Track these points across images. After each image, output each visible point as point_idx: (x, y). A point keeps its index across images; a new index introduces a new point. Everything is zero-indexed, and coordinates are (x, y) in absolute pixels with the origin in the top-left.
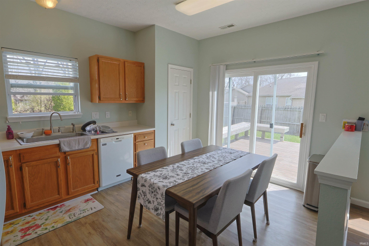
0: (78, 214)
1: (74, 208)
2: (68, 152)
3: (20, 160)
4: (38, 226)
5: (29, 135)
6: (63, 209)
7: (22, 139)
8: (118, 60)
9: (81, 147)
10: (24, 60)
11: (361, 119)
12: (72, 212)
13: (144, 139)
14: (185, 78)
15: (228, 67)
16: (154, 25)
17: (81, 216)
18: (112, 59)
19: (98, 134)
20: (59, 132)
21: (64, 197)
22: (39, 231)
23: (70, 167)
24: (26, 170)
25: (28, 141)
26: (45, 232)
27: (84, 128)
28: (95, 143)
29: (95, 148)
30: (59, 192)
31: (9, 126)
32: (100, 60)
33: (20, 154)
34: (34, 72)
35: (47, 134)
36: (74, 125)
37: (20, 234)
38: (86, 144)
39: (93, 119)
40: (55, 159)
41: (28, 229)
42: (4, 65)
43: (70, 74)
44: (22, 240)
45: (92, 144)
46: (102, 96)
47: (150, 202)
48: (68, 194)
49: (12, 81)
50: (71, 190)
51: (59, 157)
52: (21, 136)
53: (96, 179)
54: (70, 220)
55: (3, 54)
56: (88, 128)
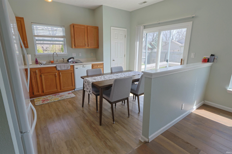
0: (64, 97)
1: (63, 95)
2: (60, 70)
3: (40, 72)
4: (48, 100)
5: (45, 62)
6: (59, 95)
7: (41, 64)
8: (84, 26)
9: (66, 68)
10: (45, 28)
11: (212, 55)
12: (62, 97)
13: (97, 67)
14: (121, 34)
15: (145, 27)
16: (102, 5)
17: (66, 98)
18: (80, 25)
19: (74, 63)
20: (57, 62)
21: (59, 91)
22: (48, 101)
23: (61, 77)
24: (43, 76)
25: (44, 65)
26: (51, 102)
27: (68, 61)
28: (72, 67)
29: (72, 69)
30: (57, 88)
31: (36, 58)
32: (74, 26)
33: (40, 70)
34: (51, 34)
35: (52, 63)
36: (63, 59)
37: (41, 102)
38: (68, 67)
39: (73, 56)
40: (55, 73)
41: (45, 100)
42: (33, 30)
43: (61, 34)
44: (42, 103)
45: (71, 68)
46: (76, 45)
47: (88, 89)
48: (61, 90)
49: (36, 38)
50: (62, 88)
51: (56, 72)
52: (41, 63)
53: (74, 85)
54: (61, 99)
55: (32, 26)
56: (70, 61)
